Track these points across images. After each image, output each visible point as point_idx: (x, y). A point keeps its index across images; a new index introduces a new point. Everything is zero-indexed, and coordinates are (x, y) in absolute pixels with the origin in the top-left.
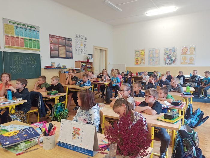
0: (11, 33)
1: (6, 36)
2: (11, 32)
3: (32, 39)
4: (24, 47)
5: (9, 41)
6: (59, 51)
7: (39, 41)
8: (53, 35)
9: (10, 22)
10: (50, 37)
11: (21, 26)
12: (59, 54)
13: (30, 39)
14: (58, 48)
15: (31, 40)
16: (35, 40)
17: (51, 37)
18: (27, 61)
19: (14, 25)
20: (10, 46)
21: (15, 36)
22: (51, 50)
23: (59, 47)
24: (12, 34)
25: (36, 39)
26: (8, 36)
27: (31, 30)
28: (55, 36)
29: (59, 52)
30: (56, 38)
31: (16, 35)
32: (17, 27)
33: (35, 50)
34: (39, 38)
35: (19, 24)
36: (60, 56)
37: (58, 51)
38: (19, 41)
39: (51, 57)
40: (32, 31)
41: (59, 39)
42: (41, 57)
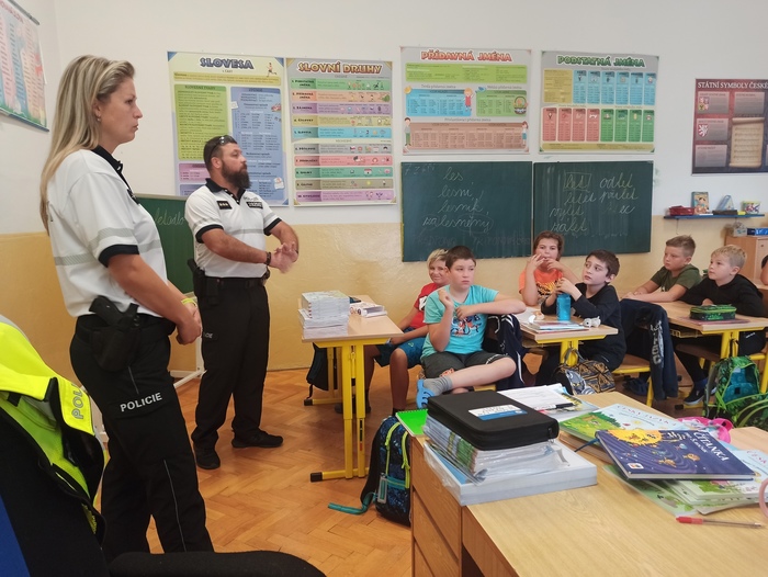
0: (562, 97)
1: (548, 110)
2: (562, 93)
3: (629, 107)
4: (600, 142)
5: (554, 125)
6: (734, 143)
7: (652, 112)
8: (710, 81)
9: (561, 60)
10: (698, 89)
11: (597, 68)
12: (733, 154)
13: (623, 107)
14: (730, 129)
15: (623, 112)
16: (638, 112)
17: (701, 89)
18: (606, 190)
19: (572, 69)
20: (557, 142)
21: (572, 105)
22: (696, 142)
23: (734, 128)
24: (564, 100)
25: (643, 105)
26: (553, 110)
27: (626, 74)
28: (720, 81)
29: (729, 149)
30: (724, 90)
31: (577, 101)
32: (582, 73)
33: (636, 148)
34: (652, 102)
35: (588, 62)
36: (735, 163)
37: (727, 141)
38: (583, 121)
39: (697, 170)
40: (630, 80)
41: (737, 89)
42: (657, 171)
